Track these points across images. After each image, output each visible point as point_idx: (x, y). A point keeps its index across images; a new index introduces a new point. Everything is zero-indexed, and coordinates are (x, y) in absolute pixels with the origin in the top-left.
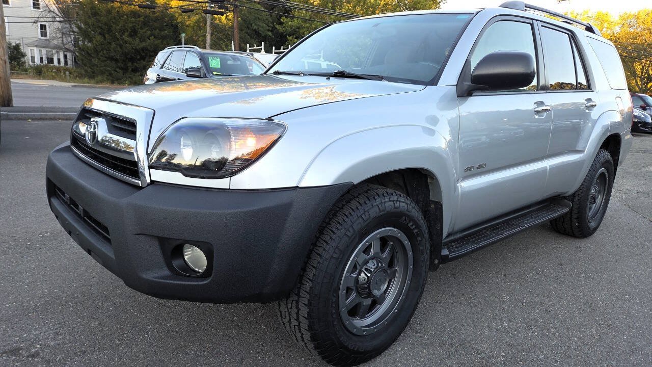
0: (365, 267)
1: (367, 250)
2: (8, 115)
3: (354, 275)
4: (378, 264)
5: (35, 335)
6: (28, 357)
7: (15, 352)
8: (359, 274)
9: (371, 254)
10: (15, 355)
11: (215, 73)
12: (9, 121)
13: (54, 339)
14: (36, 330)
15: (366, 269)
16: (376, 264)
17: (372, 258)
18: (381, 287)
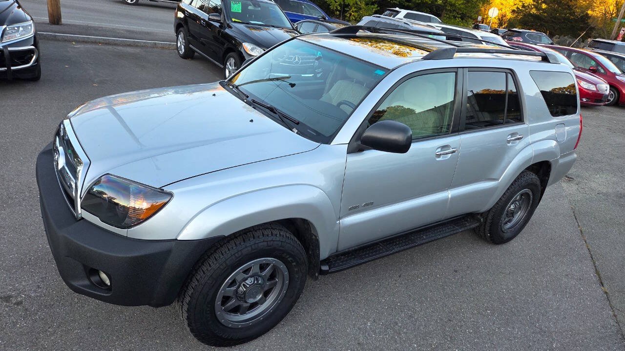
0: (244, 283)
1: (246, 271)
2: (55, 36)
3: (234, 288)
4: (254, 281)
5: (23, 286)
6: (15, 304)
7: (7, 299)
8: (239, 287)
9: (251, 273)
10: (7, 301)
11: (233, 20)
12: (56, 42)
13: (35, 291)
14: (25, 281)
15: (244, 285)
16: (253, 281)
17: (251, 277)
18: (257, 297)
